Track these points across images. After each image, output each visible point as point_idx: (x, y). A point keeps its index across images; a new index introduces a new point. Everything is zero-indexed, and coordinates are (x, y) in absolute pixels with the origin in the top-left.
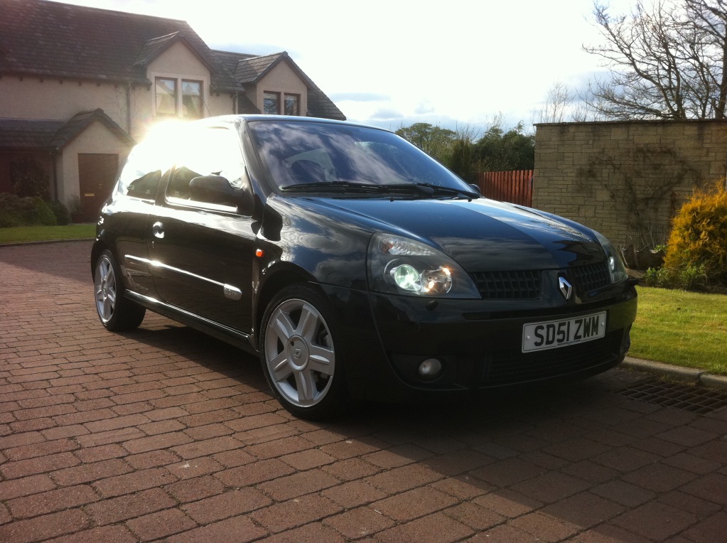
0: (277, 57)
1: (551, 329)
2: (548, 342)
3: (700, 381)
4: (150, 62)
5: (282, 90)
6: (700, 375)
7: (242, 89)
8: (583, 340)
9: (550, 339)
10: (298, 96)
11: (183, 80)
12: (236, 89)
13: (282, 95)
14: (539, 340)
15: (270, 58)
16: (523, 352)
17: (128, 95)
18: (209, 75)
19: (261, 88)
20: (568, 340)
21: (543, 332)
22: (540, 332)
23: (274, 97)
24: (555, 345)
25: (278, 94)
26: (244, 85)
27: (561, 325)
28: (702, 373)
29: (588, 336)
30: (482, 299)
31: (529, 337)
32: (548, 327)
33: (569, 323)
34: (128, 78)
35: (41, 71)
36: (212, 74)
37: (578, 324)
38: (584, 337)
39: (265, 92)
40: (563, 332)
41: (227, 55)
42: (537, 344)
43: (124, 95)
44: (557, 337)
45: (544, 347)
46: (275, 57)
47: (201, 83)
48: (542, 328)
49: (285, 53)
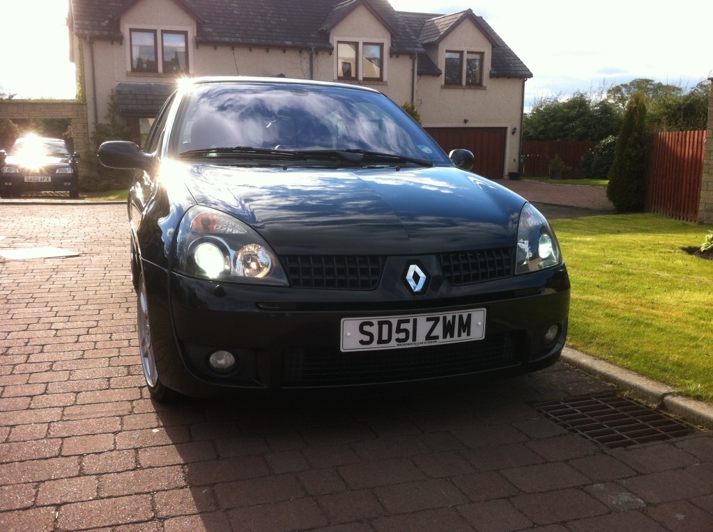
0: (462, 14)
1: (385, 327)
2: (380, 341)
3: (663, 403)
4: (333, 26)
5: (465, 49)
6: (665, 395)
7: (422, 50)
8: (441, 341)
9: (385, 337)
10: (482, 54)
11: (365, 44)
12: (416, 49)
13: (465, 54)
14: (367, 338)
15: (455, 16)
16: (342, 350)
17: (311, 60)
18: (389, 37)
19: (443, 47)
20: (414, 339)
21: (374, 330)
22: (366, 328)
23: (457, 56)
24: (393, 345)
25: (461, 53)
26: (425, 46)
27: (400, 322)
28: (669, 394)
29: (452, 336)
30: (290, 286)
31: (349, 334)
32: (381, 324)
33: (415, 321)
34: (312, 44)
35: (233, 40)
36: (392, 36)
37: (432, 323)
38: (445, 337)
39: (447, 51)
40: (406, 331)
41: (414, 16)
42: (362, 342)
43: (308, 60)
44: (395, 336)
45: (374, 346)
46: (459, 15)
47: (381, 45)
48: (371, 324)
49: (470, 10)
